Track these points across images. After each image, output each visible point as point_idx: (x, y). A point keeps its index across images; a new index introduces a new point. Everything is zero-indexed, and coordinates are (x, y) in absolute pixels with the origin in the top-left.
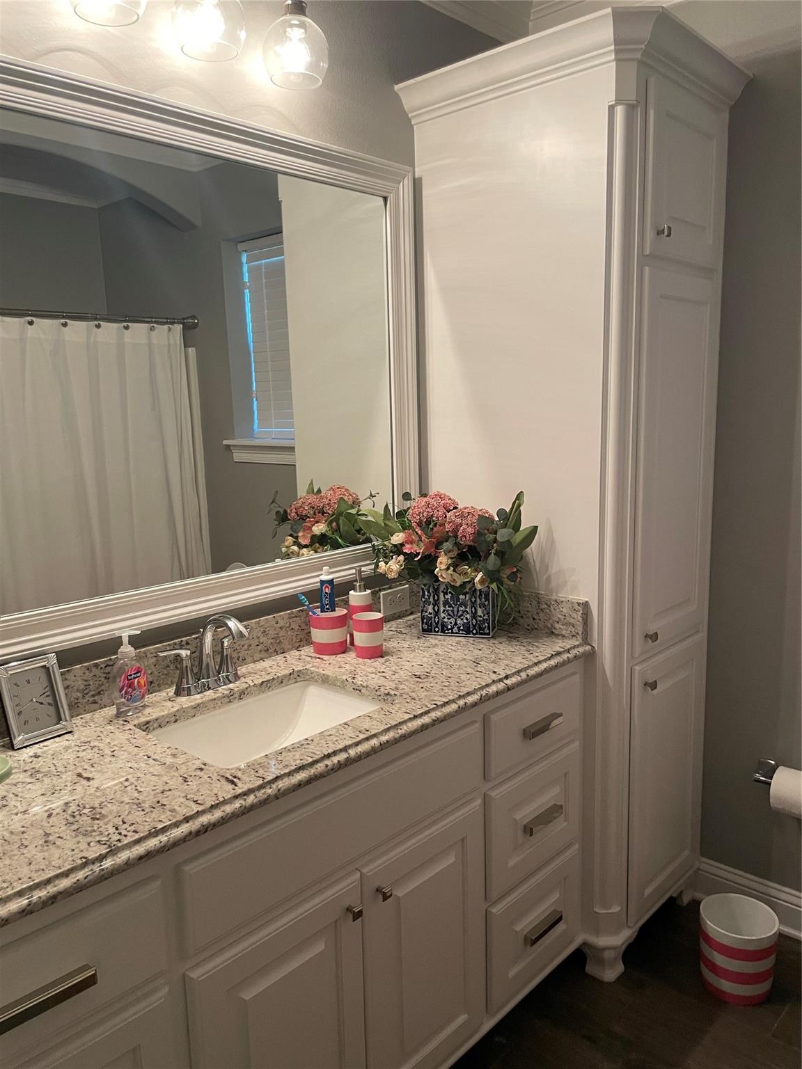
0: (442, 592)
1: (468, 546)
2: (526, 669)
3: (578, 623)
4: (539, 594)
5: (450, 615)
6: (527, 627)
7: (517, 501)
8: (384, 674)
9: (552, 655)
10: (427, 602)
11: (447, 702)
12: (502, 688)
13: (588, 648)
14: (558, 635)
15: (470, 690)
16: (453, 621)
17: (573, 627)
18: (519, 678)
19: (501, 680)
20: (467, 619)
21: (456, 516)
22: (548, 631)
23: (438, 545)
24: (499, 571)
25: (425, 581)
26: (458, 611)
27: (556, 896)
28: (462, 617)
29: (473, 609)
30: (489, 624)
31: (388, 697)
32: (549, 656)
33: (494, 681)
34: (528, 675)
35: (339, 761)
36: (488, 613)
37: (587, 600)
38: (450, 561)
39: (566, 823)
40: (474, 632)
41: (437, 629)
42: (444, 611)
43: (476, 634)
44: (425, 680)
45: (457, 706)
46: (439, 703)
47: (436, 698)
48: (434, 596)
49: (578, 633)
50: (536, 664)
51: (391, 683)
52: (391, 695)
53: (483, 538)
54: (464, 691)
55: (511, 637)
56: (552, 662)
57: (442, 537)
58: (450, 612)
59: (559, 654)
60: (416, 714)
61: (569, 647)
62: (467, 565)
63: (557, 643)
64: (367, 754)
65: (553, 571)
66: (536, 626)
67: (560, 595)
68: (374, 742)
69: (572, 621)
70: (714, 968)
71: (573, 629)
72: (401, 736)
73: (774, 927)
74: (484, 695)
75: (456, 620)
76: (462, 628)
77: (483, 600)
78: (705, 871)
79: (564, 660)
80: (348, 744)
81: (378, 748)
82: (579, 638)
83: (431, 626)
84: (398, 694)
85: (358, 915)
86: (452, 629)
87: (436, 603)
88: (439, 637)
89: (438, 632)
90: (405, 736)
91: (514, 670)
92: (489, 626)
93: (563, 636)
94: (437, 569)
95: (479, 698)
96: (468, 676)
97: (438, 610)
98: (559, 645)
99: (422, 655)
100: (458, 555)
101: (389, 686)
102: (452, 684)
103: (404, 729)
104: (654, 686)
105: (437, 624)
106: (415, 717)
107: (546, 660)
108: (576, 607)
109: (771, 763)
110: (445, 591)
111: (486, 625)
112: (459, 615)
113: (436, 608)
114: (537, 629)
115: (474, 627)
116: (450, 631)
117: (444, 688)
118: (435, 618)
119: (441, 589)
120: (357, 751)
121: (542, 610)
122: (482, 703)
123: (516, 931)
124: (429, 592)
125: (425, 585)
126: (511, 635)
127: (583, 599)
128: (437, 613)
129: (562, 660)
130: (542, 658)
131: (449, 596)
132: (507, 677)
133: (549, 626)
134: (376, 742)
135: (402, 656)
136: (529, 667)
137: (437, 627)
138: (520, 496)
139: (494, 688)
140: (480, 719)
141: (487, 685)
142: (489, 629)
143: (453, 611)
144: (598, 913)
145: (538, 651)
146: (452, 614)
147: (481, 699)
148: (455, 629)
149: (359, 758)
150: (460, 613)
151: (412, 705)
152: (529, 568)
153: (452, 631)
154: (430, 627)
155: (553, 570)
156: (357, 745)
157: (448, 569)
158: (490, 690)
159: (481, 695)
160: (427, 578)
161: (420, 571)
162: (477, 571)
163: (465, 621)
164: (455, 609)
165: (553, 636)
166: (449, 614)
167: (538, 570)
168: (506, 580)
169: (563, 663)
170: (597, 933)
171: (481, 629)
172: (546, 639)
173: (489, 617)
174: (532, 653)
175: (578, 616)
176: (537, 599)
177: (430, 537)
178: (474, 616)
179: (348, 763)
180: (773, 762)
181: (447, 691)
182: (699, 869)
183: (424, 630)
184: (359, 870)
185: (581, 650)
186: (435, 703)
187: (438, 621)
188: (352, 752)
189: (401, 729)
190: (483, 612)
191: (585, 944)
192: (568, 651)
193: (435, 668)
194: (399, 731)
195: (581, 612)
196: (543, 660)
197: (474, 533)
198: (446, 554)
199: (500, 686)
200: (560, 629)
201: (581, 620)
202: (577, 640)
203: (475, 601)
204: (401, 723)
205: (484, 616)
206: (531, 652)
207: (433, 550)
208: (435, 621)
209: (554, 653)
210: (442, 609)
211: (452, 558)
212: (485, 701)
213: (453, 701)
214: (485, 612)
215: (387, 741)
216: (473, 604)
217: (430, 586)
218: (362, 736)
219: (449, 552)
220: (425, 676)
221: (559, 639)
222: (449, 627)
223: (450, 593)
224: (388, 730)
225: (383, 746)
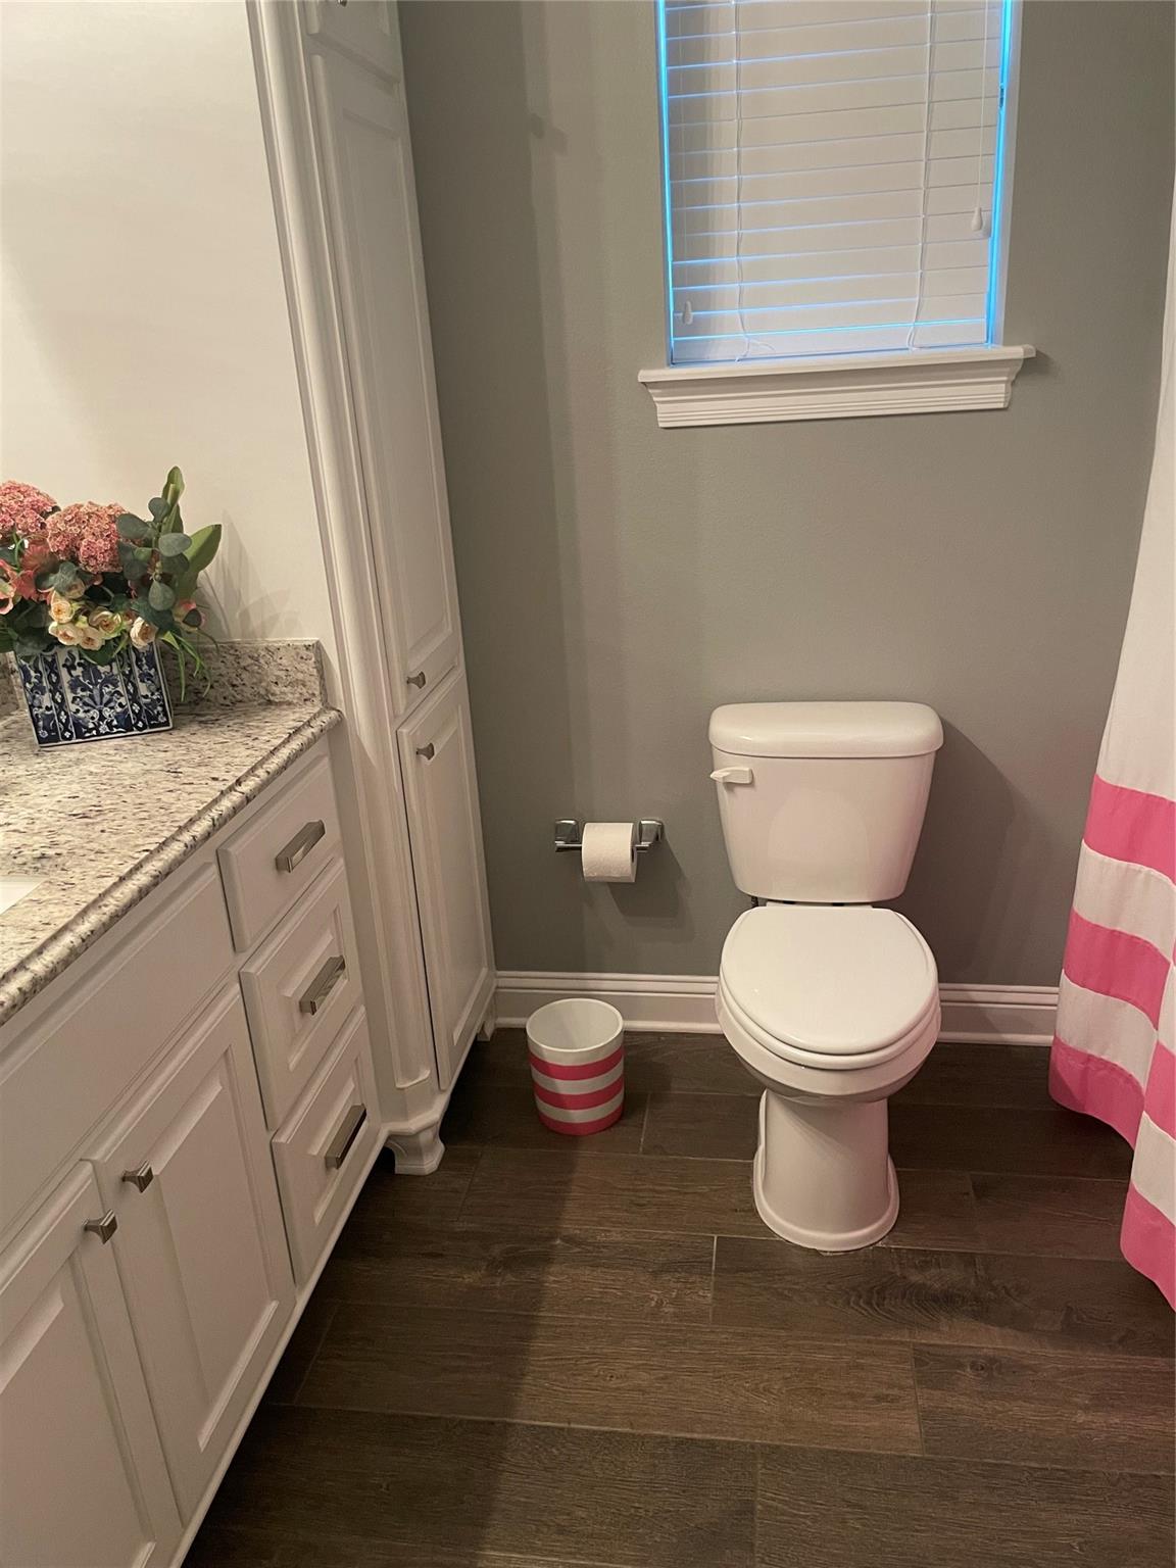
0: (64, 666)
1: (103, 574)
2: (261, 763)
3: (313, 678)
4: (233, 643)
5: (88, 705)
6: (222, 701)
7: (171, 485)
8: (12, 827)
9: (290, 735)
10: (38, 688)
11: (164, 843)
12: (240, 799)
13: (333, 714)
14: (281, 703)
15: (193, 814)
16: (95, 713)
17: (304, 686)
18: (257, 779)
19: (231, 789)
20: (121, 705)
21: (66, 522)
22: (262, 700)
23: (40, 579)
24: (169, 612)
25: (28, 651)
26: (102, 695)
27: (351, 1086)
28: (112, 704)
29: (130, 687)
30: (163, 706)
31: (44, 861)
32: (286, 736)
33: (222, 792)
34: (268, 773)
35: (20, 989)
36: (159, 689)
37: (317, 639)
38: (76, 606)
39: (346, 981)
40: (140, 724)
41: (67, 734)
42: (74, 699)
43: (145, 727)
44: (99, 819)
45: (182, 845)
46: (152, 848)
47: (140, 841)
48: (49, 677)
49: (314, 695)
50: (272, 753)
51: (36, 838)
52: (50, 858)
53: (129, 556)
54: (183, 818)
55: (205, 722)
56: (295, 745)
57: (43, 565)
58: (86, 700)
59: (297, 730)
60: (122, 875)
61: (308, 717)
62: (108, 608)
63: (286, 715)
64: (65, 962)
65: (251, 602)
66: (239, 697)
67: (270, 639)
68: (68, 939)
69: (300, 676)
70: (558, 1101)
71: (304, 690)
72: (111, 918)
73: (618, 1025)
74: (216, 817)
75: (100, 711)
76: (115, 723)
77: (145, 667)
78: (505, 988)
79: (308, 739)
80: (24, 956)
81: (80, 946)
82: (317, 701)
83: (55, 730)
84: (65, 852)
85: (108, 1231)
86: (96, 728)
87: (56, 687)
88: (76, 747)
89: (70, 738)
90: (117, 916)
91: (245, 769)
92: (164, 711)
93: (289, 703)
94: (54, 624)
95: (211, 823)
96: (173, 795)
97: (63, 699)
98: (290, 719)
99: (64, 781)
100: (85, 593)
101: (38, 843)
102: (153, 812)
103: (112, 905)
104: (429, 752)
105: (66, 725)
106: (122, 879)
107: (284, 744)
108: (304, 653)
109: (569, 824)
110: (68, 664)
111: (160, 709)
112: (105, 701)
113: (58, 697)
114: (240, 701)
115: (138, 716)
116: (94, 732)
117: (143, 822)
118: (59, 715)
119: (61, 661)
120: (45, 962)
121: (245, 668)
122: (218, 830)
123: (314, 1156)
124: (37, 671)
125: (27, 659)
126: (203, 719)
127: (311, 639)
128: (62, 706)
129: (305, 739)
130: (277, 742)
131: (78, 671)
132: (239, 782)
133: (263, 692)
134: (72, 939)
135: (25, 790)
136: (264, 760)
137: (66, 729)
138: (173, 476)
139: (226, 804)
140: (212, 858)
141: (216, 801)
142: (165, 715)
143: (91, 697)
144: (403, 1089)
145: (264, 733)
146: (92, 703)
147: (214, 825)
148: (103, 728)
149: (53, 973)
150: (106, 697)
151: (101, 864)
152: (207, 603)
153: (98, 732)
154: (52, 732)
155: (251, 599)
156: (41, 953)
157: (75, 620)
158: (223, 808)
159: (213, 820)
160: (30, 644)
161: (16, 636)
162: (130, 615)
163: (119, 710)
164: (96, 692)
165: (273, 707)
166: (85, 704)
167: (223, 605)
168: (183, 625)
169: (309, 743)
170: (405, 1114)
171: (150, 717)
172: (264, 713)
173: (161, 694)
174: (257, 739)
175: (310, 667)
176: (232, 652)
177: (22, 567)
178: (134, 698)
179: (38, 988)
180: (572, 822)
181: (152, 826)
182: (497, 987)
183: (41, 741)
184: (88, 1160)
185: (325, 718)
186: (145, 848)
187: (67, 720)
188: (38, 967)
189: (106, 906)
190: (148, 688)
191: (392, 1137)
192: (308, 724)
193: (103, 796)
194: (105, 909)
195: (313, 659)
196: (280, 745)
197: (111, 549)
198: (62, 594)
199: (235, 798)
200: (284, 693)
201: (315, 672)
202: (314, 706)
203: (131, 671)
204: (102, 896)
205: (153, 694)
206: (254, 737)
207: (32, 591)
208: (60, 721)
209: (291, 731)
210: (69, 696)
211: (76, 600)
212: (221, 826)
213: (173, 838)
214: (153, 688)
215: (92, 932)
216: (128, 678)
217: (36, 661)
218: (43, 937)
219: (70, 589)
220: (94, 813)
221: (284, 710)
222: (91, 726)
223: (80, 665)
224: (84, 913)
225: (87, 942)
